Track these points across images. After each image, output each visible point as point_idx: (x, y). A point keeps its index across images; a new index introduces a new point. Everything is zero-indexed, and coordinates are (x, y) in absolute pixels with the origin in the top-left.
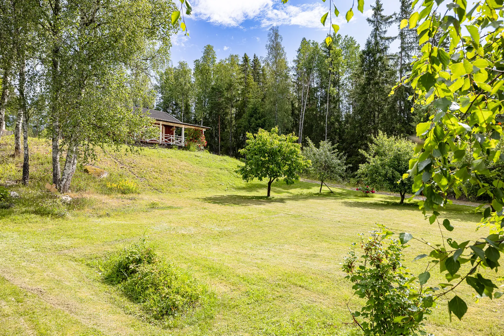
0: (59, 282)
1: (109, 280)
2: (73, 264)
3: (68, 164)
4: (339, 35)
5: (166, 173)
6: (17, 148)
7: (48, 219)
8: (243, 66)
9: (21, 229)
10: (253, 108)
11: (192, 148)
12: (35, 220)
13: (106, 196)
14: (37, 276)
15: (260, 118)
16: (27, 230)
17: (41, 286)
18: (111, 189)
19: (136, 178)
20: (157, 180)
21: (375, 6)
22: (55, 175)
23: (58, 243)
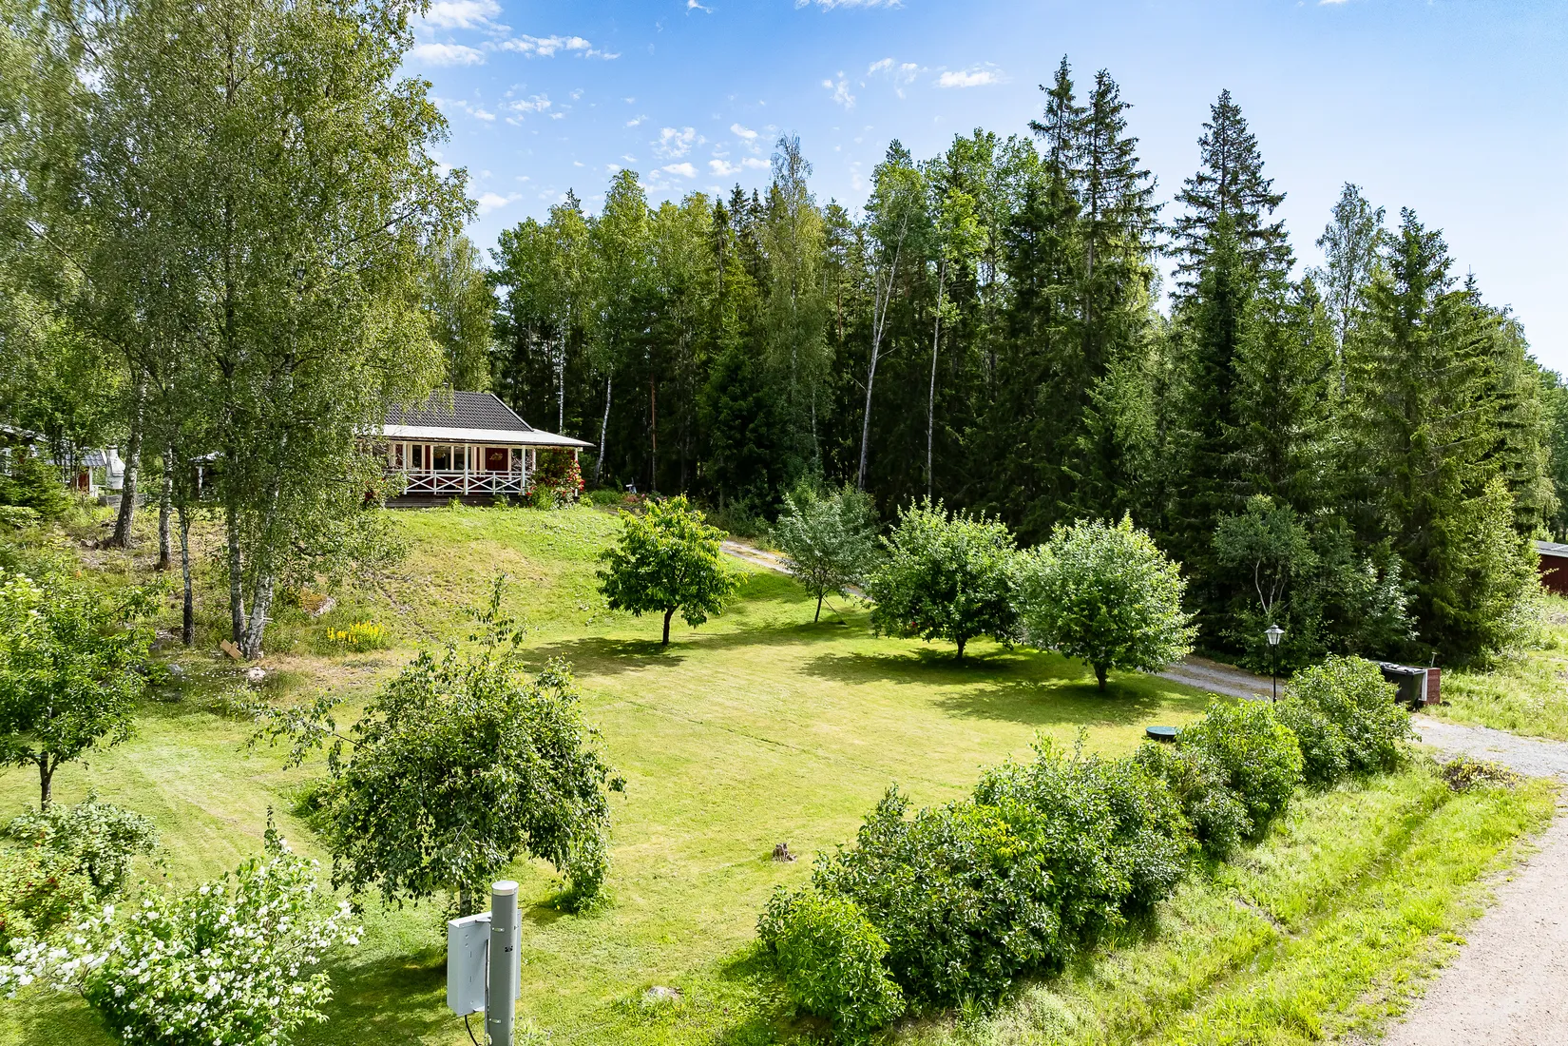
0: (250, 814)
1: (299, 813)
2: (263, 793)
3: (256, 609)
4: (991, 136)
5: (458, 588)
6: (164, 555)
7: (233, 724)
8: (715, 234)
9: (200, 741)
10: (727, 367)
11: (543, 500)
12: (214, 725)
13: (325, 660)
14: (229, 807)
15: (744, 395)
16: (208, 742)
17: (235, 817)
18: (335, 644)
19: (393, 605)
20: (434, 609)
21: (1054, 86)
22: (237, 625)
23: (246, 764)
